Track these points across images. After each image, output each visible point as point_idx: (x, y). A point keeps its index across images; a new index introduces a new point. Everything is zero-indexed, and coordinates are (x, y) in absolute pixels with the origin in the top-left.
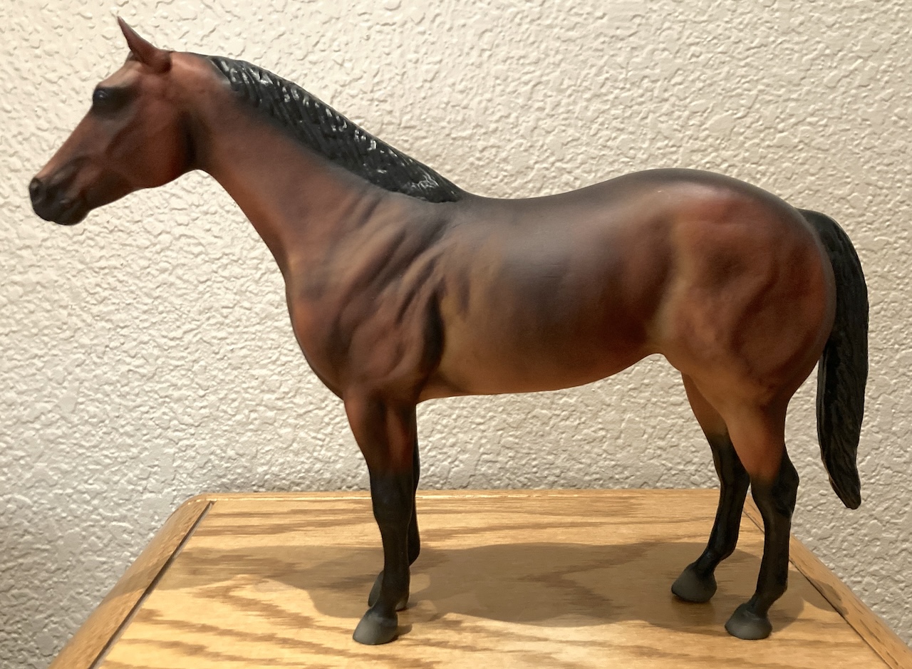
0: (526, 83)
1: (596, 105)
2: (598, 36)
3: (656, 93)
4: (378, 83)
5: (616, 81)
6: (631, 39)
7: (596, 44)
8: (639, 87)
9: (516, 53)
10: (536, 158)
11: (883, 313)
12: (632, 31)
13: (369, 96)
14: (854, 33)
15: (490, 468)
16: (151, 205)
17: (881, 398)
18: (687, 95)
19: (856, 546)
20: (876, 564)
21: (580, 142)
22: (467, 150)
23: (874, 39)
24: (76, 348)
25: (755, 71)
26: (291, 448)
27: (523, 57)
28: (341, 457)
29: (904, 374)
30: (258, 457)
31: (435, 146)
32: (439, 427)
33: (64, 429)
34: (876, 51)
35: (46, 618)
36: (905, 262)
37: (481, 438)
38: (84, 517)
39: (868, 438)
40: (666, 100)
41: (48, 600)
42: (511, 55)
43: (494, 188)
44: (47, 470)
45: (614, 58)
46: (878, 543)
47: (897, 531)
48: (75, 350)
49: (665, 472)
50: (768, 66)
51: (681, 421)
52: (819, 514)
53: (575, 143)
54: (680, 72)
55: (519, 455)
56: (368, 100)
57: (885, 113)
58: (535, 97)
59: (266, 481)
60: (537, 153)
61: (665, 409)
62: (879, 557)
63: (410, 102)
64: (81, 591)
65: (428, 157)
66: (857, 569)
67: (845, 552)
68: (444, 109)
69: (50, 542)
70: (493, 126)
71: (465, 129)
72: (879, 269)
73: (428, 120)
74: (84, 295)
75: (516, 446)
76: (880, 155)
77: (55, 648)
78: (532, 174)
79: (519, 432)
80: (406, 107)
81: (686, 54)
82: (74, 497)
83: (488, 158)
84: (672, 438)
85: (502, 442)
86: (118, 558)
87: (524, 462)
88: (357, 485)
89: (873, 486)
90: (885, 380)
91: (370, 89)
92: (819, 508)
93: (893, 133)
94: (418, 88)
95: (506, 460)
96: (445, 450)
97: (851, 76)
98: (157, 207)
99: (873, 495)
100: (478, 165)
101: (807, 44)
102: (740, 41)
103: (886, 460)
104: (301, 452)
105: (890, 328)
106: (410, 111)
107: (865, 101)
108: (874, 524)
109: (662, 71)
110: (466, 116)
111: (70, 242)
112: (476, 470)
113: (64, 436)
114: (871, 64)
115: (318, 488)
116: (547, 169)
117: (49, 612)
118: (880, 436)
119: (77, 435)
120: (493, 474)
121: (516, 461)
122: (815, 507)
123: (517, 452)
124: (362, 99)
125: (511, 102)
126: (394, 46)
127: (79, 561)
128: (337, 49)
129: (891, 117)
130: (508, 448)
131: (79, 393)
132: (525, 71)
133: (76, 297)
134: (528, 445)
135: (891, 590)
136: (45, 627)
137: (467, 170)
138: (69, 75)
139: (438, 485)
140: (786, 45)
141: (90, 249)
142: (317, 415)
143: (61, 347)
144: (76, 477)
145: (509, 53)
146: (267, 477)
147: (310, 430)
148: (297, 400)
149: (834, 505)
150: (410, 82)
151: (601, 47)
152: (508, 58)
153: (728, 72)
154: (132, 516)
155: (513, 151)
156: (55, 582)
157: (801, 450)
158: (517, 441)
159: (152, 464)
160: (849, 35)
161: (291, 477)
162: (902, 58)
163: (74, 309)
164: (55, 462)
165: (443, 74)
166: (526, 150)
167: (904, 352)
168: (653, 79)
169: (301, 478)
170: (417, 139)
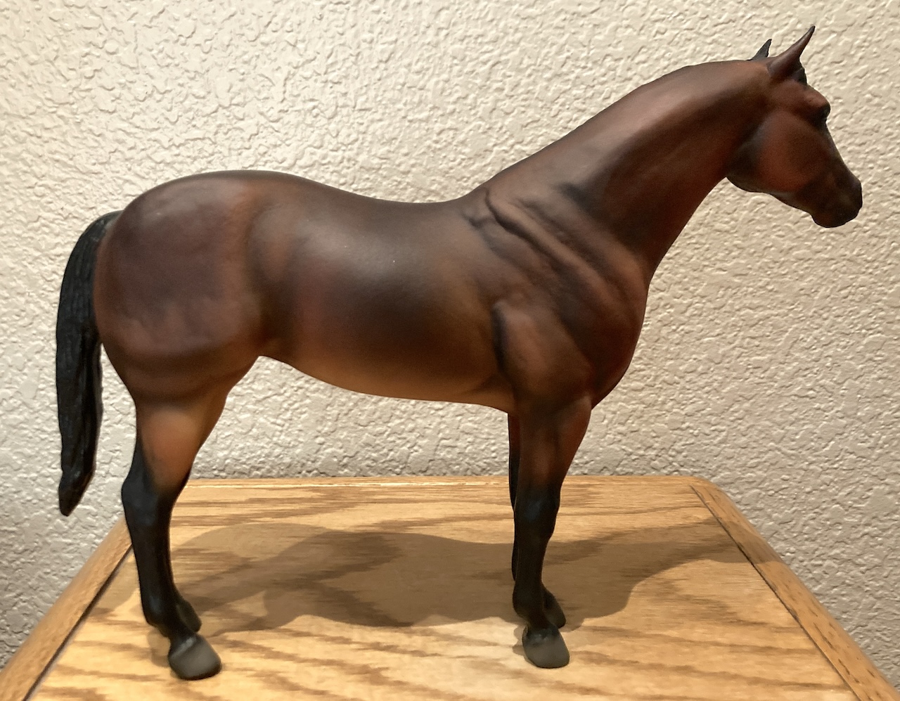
0: (485, 63)
1: (556, 85)
2: (559, 13)
3: (619, 72)
4: (332, 64)
5: (577, 60)
6: (594, 15)
7: (557, 21)
8: (601, 66)
9: (473, 31)
10: (494, 140)
11: (850, 297)
12: (594, 8)
13: (324, 78)
14: (828, 6)
15: (449, 452)
16: (105, 191)
17: (846, 383)
18: (651, 74)
19: (818, 530)
20: (837, 547)
21: (539, 123)
22: (424, 132)
23: (849, 12)
24: (34, 334)
25: (723, 48)
26: (250, 433)
27: (482, 36)
28: (301, 442)
29: (870, 359)
30: (218, 442)
31: (391, 129)
32: (398, 413)
33: (26, 414)
34: (851, 25)
35: (15, 597)
36: (874, 245)
37: (440, 423)
38: (49, 500)
39: (832, 424)
40: (630, 79)
41: (17, 579)
42: (468, 34)
43: (452, 171)
44: (11, 454)
45: (575, 36)
46: (840, 528)
47: (860, 516)
48: (34, 337)
49: (625, 457)
50: (736, 43)
51: (641, 407)
52: (781, 499)
53: (535, 125)
54: (644, 50)
55: (478, 440)
56: (323, 82)
57: (858, 91)
58: (493, 77)
59: (226, 465)
60: (496, 136)
61: (625, 394)
62: (840, 541)
63: (365, 83)
64: (49, 571)
65: (385, 141)
66: (817, 553)
67: (806, 536)
68: (400, 90)
69: (16, 524)
70: (451, 107)
71: (421, 112)
72: (847, 253)
73: (384, 102)
74: (41, 282)
75: (475, 431)
76: (852, 134)
77: (26, 625)
78: (490, 158)
79: (478, 418)
80: (361, 88)
81: (651, 31)
82: (38, 480)
83: (445, 141)
84: (633, 423)
85: (461, 428)
86: (84, 540)
87: (483, 447)
88: (317, 469)
89: (836, 471)
90: (850, 365)
91: (324, 70)
92: (781, 492)
93: (866, 111)
94: (373, 69)
95: (465, 445)
96: (404, 435)
97: (824, 52)
98: (111, 193)
99: (836, 480)
100: (435, 148)
101: (778, 19)
102: (707, 16)
103: (850, 445)
104: (261, 437)
105: (858, 313)
106: (366, 93)
107: (838, 77)
108: (836, 508)
109: (625, 49)
110: (423, 98)
111: (25, 229)
112: (434, 454)
113: (26, 421)
114: (845, 38)
115: (279, 472)
116: (506, 152)
117: (18, 591)
118: (844, 422)
119: (39, 421)
120: (452, 459)
121: (476, 445)
122: (776, 492)
123: (476, 437)
124: (316, 81)
125: (470, 82)
126: (347, 25)
127: (45, 543)
128: (289, 30)
129: (864, 95)
130: (467, 434)
131: (39, 379)
132: (483, 50)
133: (32, 283)
134: (486, 430)
135: (852, 573)
136: (14, 605)
137: (424, 153)
138: (17, 59)
139: (398, 470)
140: (755, 21)
141: (45, 236)
142: (275, 401)
143: (19, 334)
144: (39, 461)
145: (467, 31)
146: (228, 461)
147: (269, 415)
148: (255, 386)
149: (796, 490)
150: (365, 63)
151: (562, 24)
152: (466, 37)
153: (695, 50)
154: (95, 500)
155: (472, 132)
156: (23, 563)
157: (763, 435)
158: (476, 426)
159: (112, 449)
160: (822, 8)
161: (252, 462)
162: (878, 33)
163: (31, 296)
164: (18, 446)
165: (399, 54)
166: (484, 133)
167: (871, 336)
168: (616, 57)
169: (261, 462)
170: (372, 121)
